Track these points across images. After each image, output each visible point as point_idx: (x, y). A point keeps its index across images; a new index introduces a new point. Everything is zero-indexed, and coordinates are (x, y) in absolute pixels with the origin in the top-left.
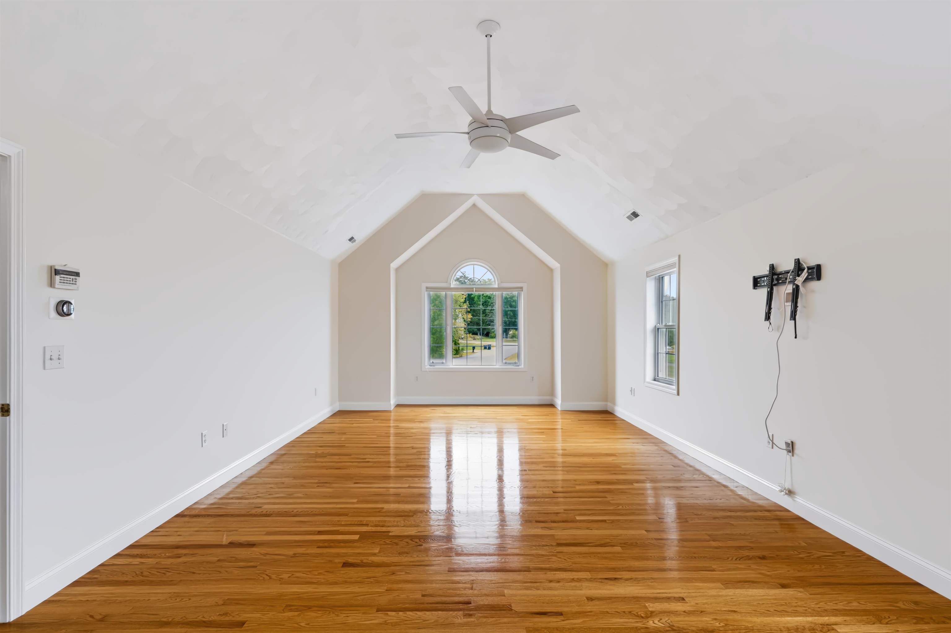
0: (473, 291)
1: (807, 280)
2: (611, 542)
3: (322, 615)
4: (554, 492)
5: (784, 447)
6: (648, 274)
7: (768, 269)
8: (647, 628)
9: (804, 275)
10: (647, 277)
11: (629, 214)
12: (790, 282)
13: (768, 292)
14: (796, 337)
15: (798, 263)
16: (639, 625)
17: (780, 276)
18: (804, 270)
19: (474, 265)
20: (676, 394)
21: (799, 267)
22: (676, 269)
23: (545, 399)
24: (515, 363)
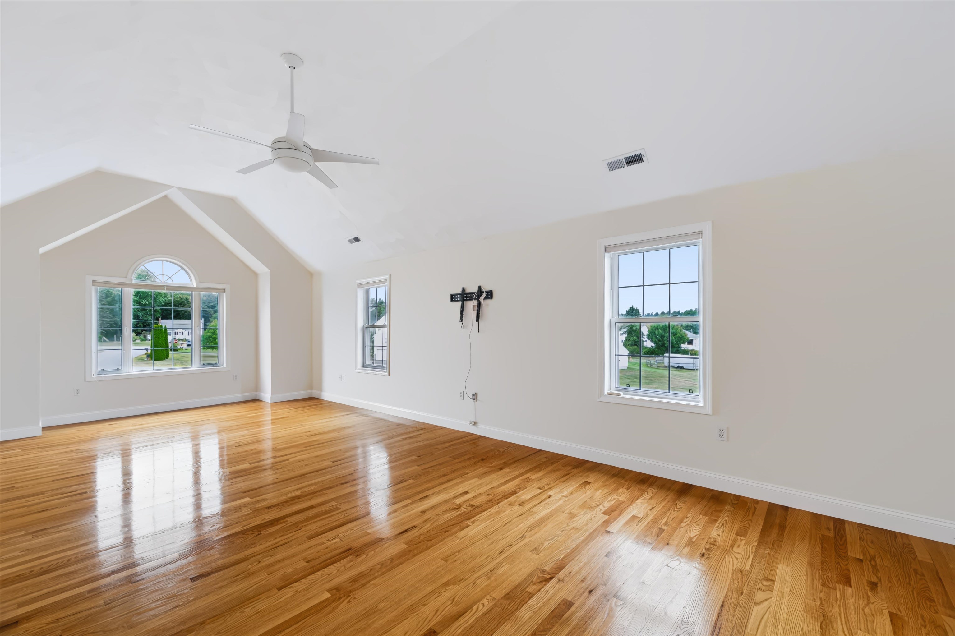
0: (164, 290)
1: (485, 299)
2: (402, 479)
3: (223, 621)
4: (333, 462)
5: (471, 397)
6: (359, 286)
7: (461, 290)
8: (464, 512)
9: (484, 295)
10: (358, 288)
11: (352, 238)
12: (475, 299)
13: (461, 304)
14: (478, 332)
15: (480, 288)
16: (459, 512)
17: (468, 295)
18: (483, 292)
19: (163, 261)
20: (388, 375)
21: (480, 292)
22: (388, 284)
23: (250, 395)
24: (216, 364)
